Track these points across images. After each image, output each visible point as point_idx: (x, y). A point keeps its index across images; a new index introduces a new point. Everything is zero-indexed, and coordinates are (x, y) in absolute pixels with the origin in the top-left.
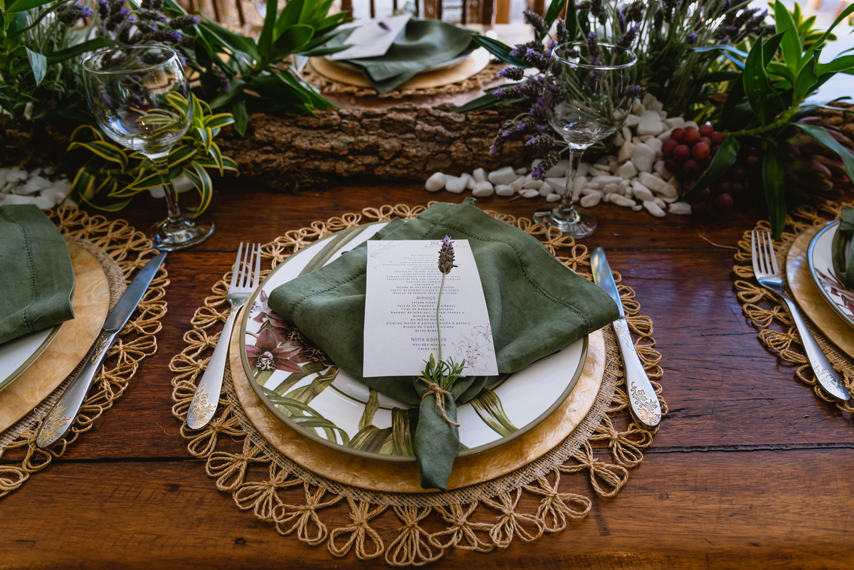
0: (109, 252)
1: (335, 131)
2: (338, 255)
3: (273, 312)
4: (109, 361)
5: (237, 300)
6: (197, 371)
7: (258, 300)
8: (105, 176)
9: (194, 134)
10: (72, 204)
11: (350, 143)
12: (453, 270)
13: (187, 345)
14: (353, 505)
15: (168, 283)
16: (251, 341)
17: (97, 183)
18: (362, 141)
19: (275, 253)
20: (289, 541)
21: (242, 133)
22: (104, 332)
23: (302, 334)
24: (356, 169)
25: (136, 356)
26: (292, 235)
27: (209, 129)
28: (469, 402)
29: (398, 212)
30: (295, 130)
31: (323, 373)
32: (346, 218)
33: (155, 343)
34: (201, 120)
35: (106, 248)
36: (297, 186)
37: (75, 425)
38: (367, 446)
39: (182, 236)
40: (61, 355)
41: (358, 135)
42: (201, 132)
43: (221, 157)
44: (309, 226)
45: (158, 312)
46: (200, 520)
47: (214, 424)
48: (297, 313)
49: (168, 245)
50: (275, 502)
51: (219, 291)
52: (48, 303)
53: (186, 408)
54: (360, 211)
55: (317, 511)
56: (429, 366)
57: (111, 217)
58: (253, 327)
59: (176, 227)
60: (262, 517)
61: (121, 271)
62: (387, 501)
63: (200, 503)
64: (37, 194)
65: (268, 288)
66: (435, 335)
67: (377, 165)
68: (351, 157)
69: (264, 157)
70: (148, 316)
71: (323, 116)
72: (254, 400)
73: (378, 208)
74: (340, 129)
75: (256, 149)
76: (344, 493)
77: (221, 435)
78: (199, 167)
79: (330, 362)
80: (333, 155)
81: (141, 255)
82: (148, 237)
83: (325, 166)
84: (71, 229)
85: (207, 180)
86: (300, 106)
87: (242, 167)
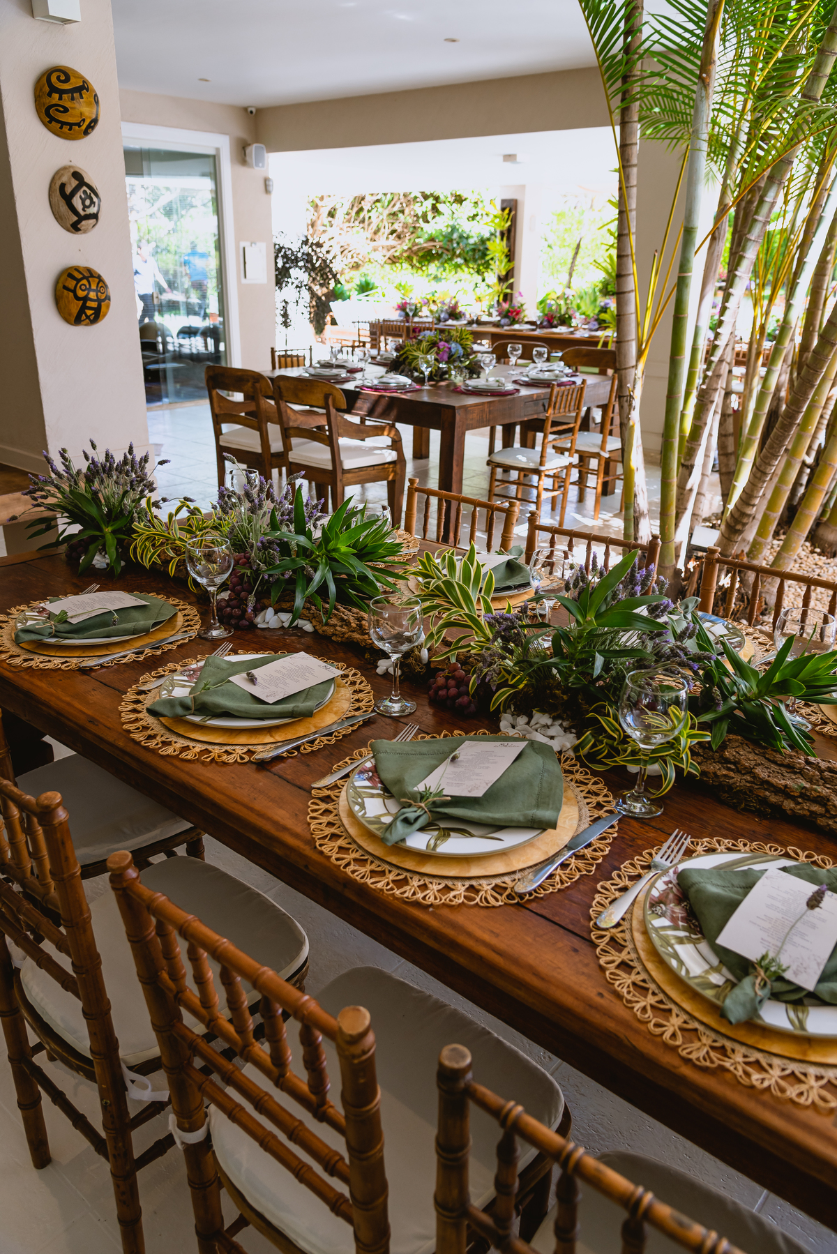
0: (585, 798)
1: (795, 773)
2: (746, 868)
3: (678, 884)
4: (564, 866)
5: (656, 867)
6: (613, 897)
7: (671, 871)
8: (601, 742)
9: (677, 739)
10: (571, 754)
11: (805, 787)
12: (817, 910)
13: (613, 879)
14: (674, 1015)
15: (616, 835)
16: (655, 893)
17: (594, 746)
18: (815, 790)
19: (700, 849)
20: (628, 1011)
21: (714, 748)
22: (568, 847)
23: (691, 907)
24: (801, 812)
25: (580, 871)
26: (719, 842)
27: (689, 740)
28: (786, 1002)
29: (820, 862)
30: (760, 760)
31: (693, 936)
32: (770, 848)
33: (594, 868)
34: (687, 731)
35: (583, 794)
36: (743, 805)
37: (535, 891)
38: (698, 985)
39: (637, 808)
40: (538, 848)
41: (815, 784)
42: (683, 741)
43: (690, 760)
44: (736, 841)
45: (602, 851)
46: (583, 973)
47: (612, 930)
48: (693, 890)
49: (625, 810)
50: (628, 987)
51: (647, 856)
52: (545, 814)
53: (599, 913)
54: (786, 847)
55: (652, 1006)
56: (763, 958)
57: (594, 773)
58: (660, 886)
59: (636, 799)
60: (619, 989)
61: (589, 814)
62: (696, 1025)
63: (587, 965)
64: (552, 738)
65: (681, 867)
66: (779, 944)
67: (822, 816)
68: (800, 800)
69: (725, 772)
70: (595, 850)
71: (791, 757)
72: (642, 929)
73: (803, 852)
74: (801, 772)
75: (721, 763)
76: (670, 1006)
77: (612, 939)
78: (671, 762)
79: (701, 932)
80: (785, 792)
81: (605, 809)
82: (614, 798)
83: (773, 799)
84: (566, 771)
85: (672, 774)
86: (774, 742)
87: (703, 773)
